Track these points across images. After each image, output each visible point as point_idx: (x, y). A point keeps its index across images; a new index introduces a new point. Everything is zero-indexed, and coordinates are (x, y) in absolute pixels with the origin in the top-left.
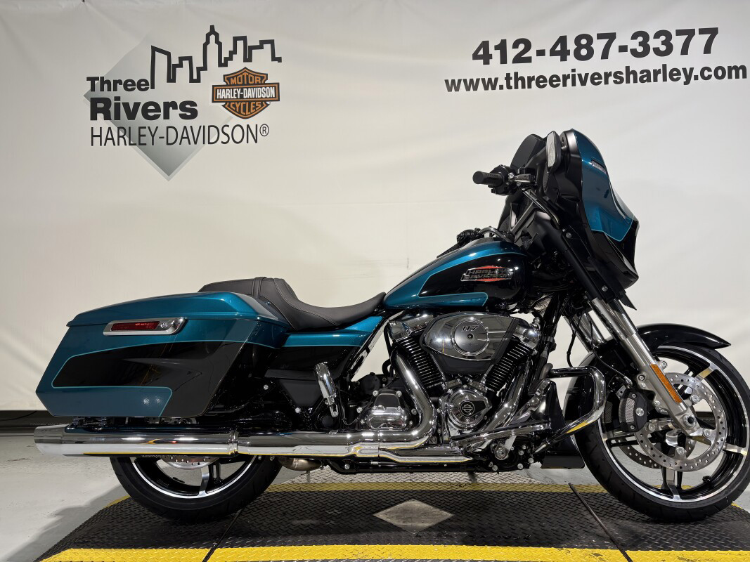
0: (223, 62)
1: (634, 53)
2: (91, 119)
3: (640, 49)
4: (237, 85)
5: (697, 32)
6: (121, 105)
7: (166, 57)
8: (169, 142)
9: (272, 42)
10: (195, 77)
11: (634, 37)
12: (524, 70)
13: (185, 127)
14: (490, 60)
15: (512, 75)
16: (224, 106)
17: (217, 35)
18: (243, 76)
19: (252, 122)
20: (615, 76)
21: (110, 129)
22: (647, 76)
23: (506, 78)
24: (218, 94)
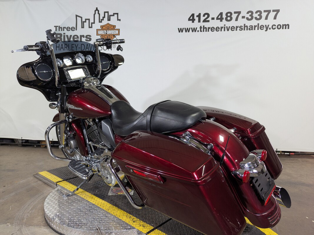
0: (100, 21)
1: (248, 19)
3: (250, 18)
4: (105, 29)
5: (272, 11)
6: (66, 36)
7: (80, 18)
9: (117, 14)
10: (90, 26)
11: (248, 13)
12: (207, 25)
13: (87, 45)
14: (195, 21)
15: (202, 27)
16: (100, 37)
17: (98, 11)
18: (107, 26)
20: (240, 27)
21: (62, 44)
22: (252, 28)
23: (200, 28)
24: (98, 32)
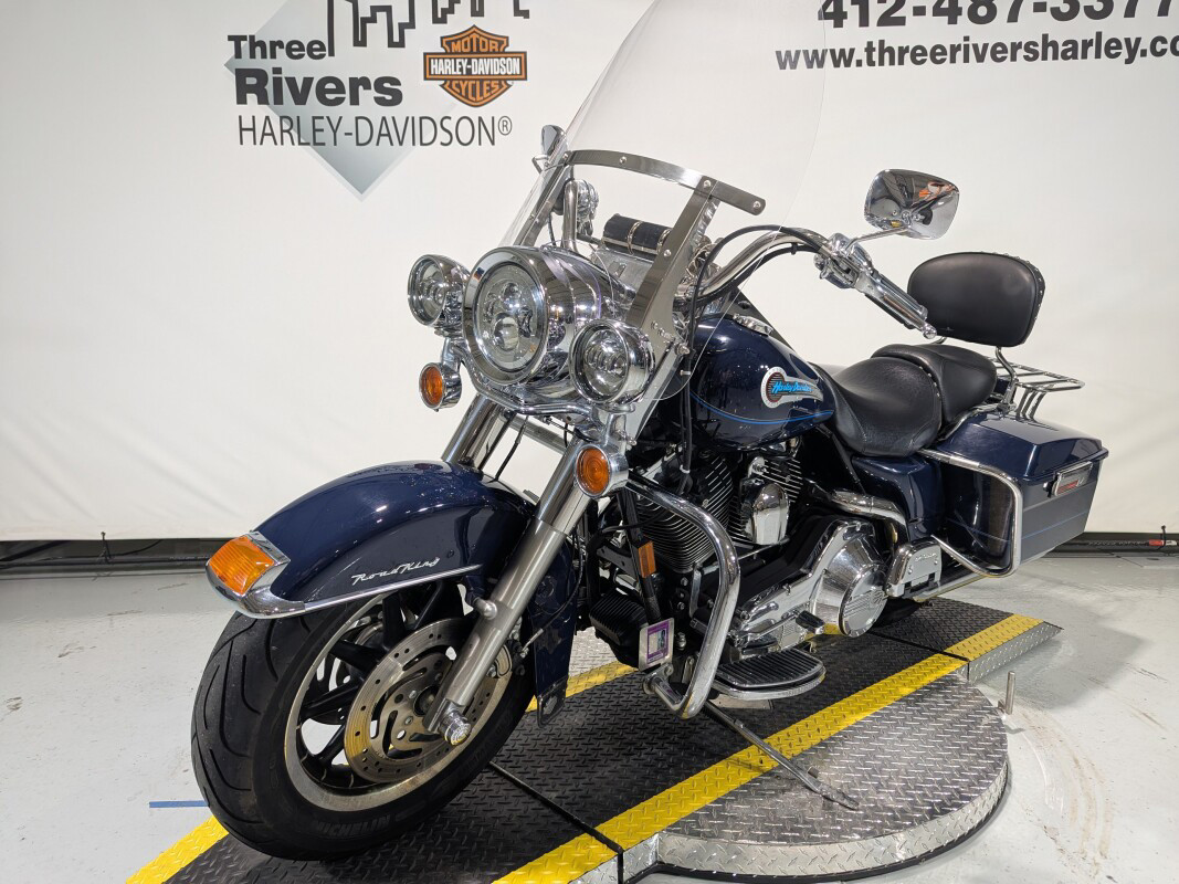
0: (440, 16)
1: (1056, 13)
2: (239, 103)
3: (1065, 8)
4: (462, 53)
6: (284, 81)
7: (350, 5)
8: (360, 142)
10: (396, 39)
12: (894, 37)
13: (384, 119)
14: (844, 21)
15: (876, 45)
16: (442, 86)
18: (472, 40)
19: (486, 112)
20: (1027, 49)
21: (267, 118)
22: (1072, 50)
23: (866, 50)
24: (433, 66)
